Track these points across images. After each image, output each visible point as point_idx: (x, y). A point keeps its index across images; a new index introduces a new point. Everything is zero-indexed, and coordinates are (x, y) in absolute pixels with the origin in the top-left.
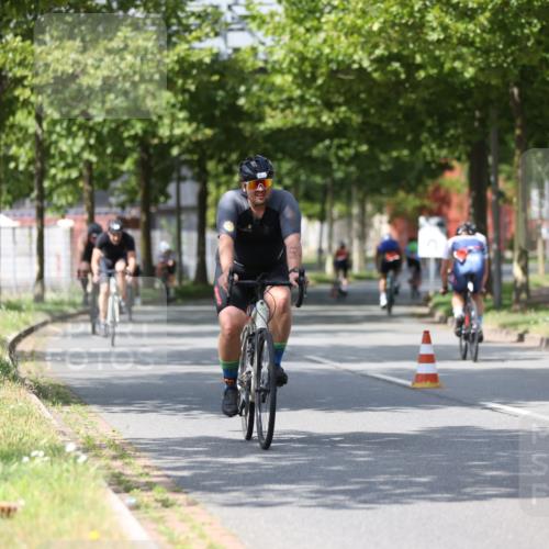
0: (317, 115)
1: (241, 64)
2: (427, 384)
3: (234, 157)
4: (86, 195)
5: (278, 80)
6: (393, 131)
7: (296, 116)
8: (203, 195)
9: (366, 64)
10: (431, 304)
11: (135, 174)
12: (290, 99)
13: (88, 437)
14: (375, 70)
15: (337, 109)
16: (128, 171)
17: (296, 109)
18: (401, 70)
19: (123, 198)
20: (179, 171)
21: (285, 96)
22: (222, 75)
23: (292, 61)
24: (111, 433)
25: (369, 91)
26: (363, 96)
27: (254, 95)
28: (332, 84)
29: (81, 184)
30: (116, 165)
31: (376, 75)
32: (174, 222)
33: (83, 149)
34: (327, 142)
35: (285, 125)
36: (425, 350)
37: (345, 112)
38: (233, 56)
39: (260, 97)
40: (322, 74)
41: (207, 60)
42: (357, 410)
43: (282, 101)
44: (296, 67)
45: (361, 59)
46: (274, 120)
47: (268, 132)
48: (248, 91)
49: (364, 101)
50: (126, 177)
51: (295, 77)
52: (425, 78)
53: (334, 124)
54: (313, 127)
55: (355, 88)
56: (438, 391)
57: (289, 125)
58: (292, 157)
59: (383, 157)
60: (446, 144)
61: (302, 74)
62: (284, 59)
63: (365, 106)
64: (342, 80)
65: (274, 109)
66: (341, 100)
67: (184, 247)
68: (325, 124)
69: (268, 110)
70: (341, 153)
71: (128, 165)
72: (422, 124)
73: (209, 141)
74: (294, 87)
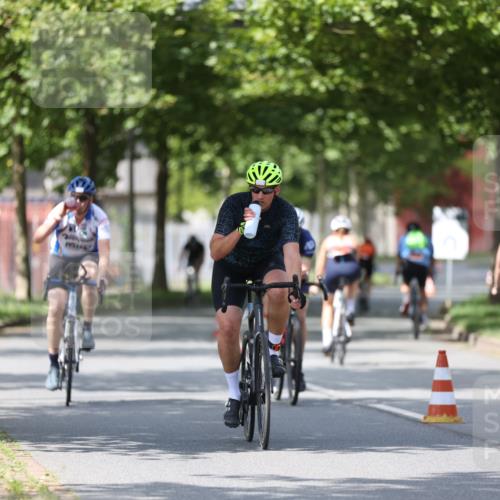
0: (306, 80)
1: (211, 16)
2: (444, 418)
3: (201, 130)
4: (16, 177)
5: (258, 35)
6: (402, 98)
7: (279, 80)
8: (163, 178)
9: (368, 17)
10: (448, 317)
11: (78, 151)
12: (273, 59)
13: (15, 482)
14: (380, 25)
15: (331, 72)
16: (70, 148)
17: (280, 71)
18: (413, 25)
19: (61, 180)
20: (133, 148)
21: (266, 55)
22: (188, 29)
23: (275, 12)
24: (44, 477)
25: (372, 51)
26: (364, 56)
27: (227, 53)
28: (326, 41)
29: (10, 163)
30: (55, 140)
31: (381, 31)
32: (126, 211)
33: (14, 120)
34: (319, 112)
35: (266, 92)
36: (441, 374)
37: (342, 76)
38: (201, 7)
39: (235, 56)
40: (314, 28)
41: (170, 11)
42: (356, 451)
43: (262, 62)
44: (280, 18)
45: (362, 11)
46: (252, 87)
47: (244, 102)
48: (220, 48)
49: (366, 62)
50: (66, 155)
51: (280, 31)
52: (443, 35)
53: (328, 91)
54: (302, 96)
55: (354, 46)
56: (456, 427)
57: (271, 92)
58: (274, 131)
59: (388, 132)
60: (468, 116)
61: (288, 28)
62: (266, 8)
63: (366, 68)
64: (337, 34)
65: (252, 71)
66: (336, 60)
67: (139, 244)
68: (315, 91)
69: (245, 73)
70: (336, 127)
71: (70, 139)
72: (437, 92)
73: (171, 110)
74: (278, 44)
